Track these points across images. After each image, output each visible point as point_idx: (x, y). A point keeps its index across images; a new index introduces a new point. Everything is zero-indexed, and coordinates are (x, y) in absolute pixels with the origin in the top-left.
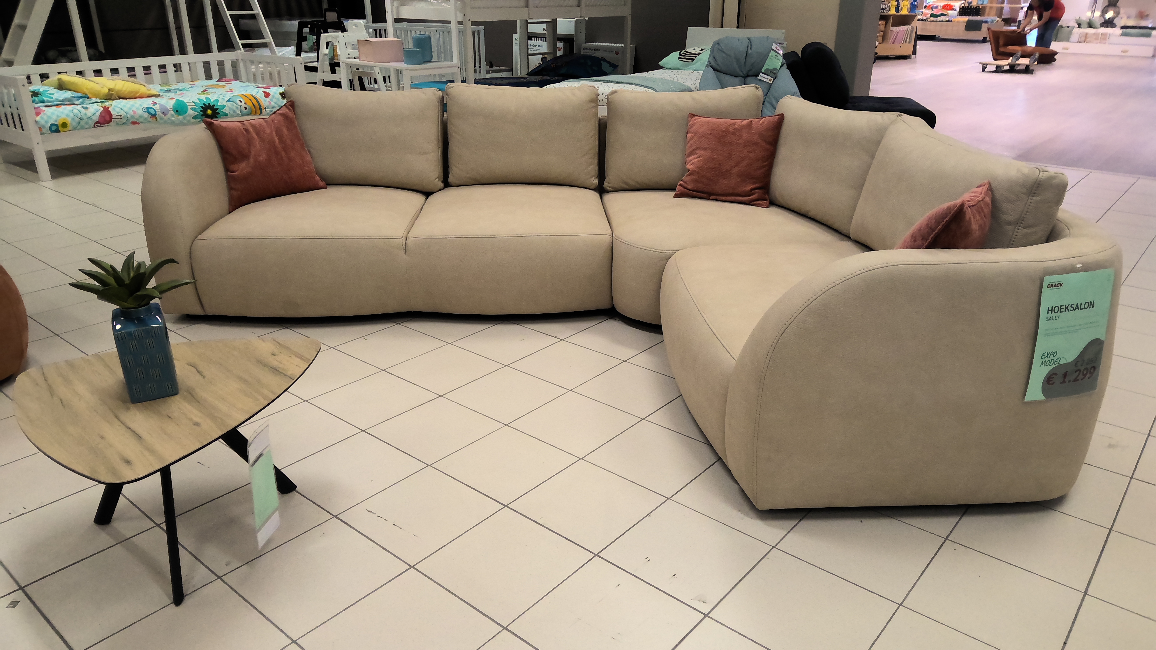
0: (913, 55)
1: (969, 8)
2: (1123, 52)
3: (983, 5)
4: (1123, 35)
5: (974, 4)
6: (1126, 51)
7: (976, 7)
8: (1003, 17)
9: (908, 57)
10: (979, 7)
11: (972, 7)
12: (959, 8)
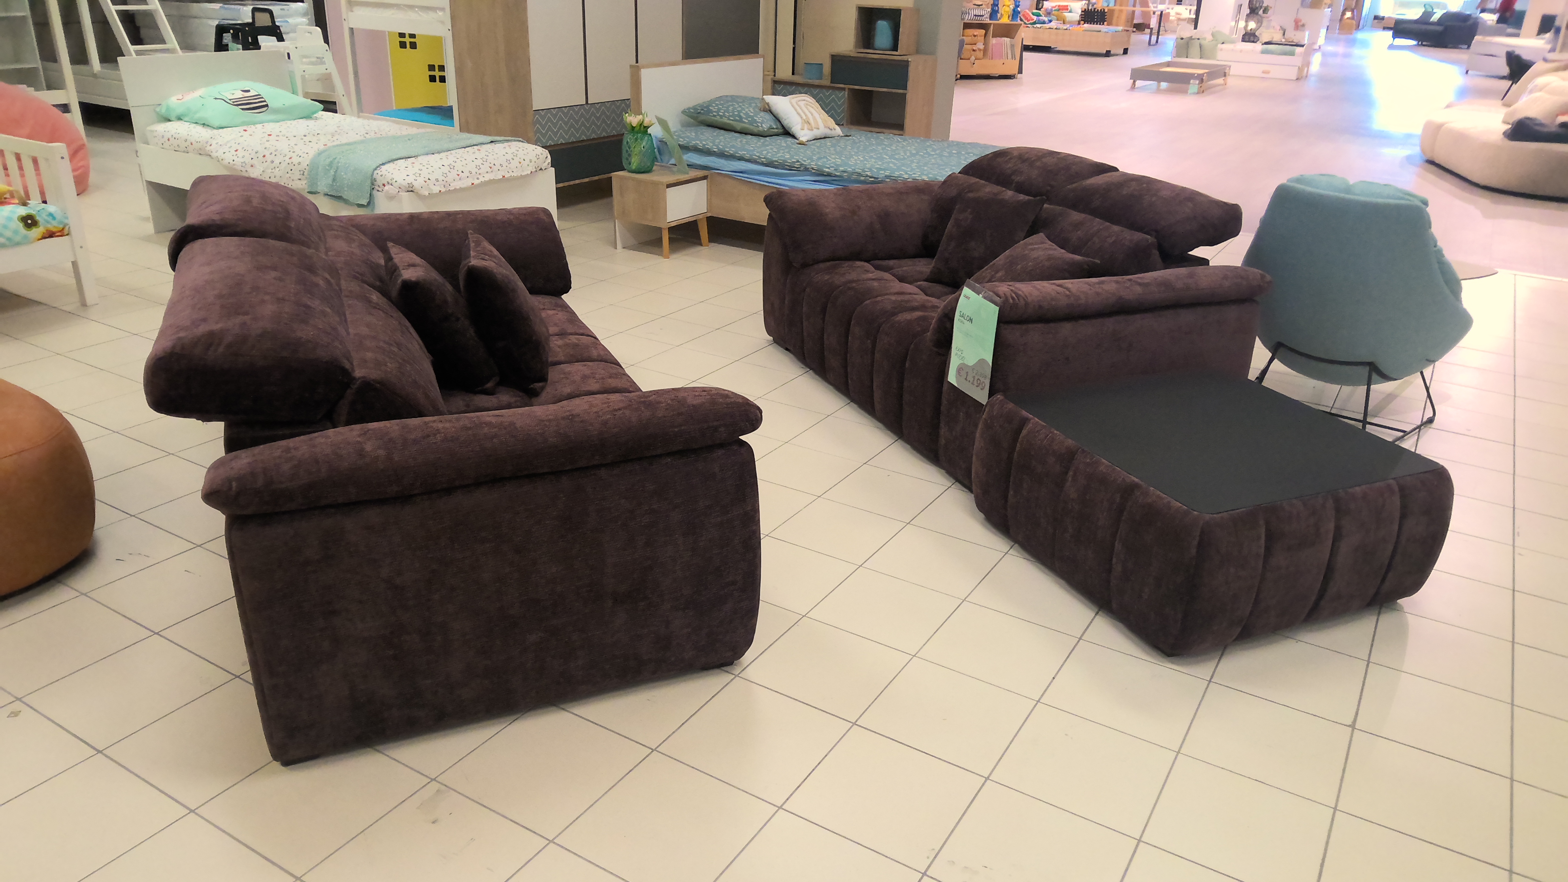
0: (1018, 73)
1: (1093, 10)
2: (1264, 72)
3: (1109, 8)
4: (1264, 52)
5: (1099, 7)
6: (1268, 72)
7: (1101, 10)
8: (1135, 22)
9: (1012, 76)
10: (1104, 10)
11: (1096, 10)
12: (1080, 12)
